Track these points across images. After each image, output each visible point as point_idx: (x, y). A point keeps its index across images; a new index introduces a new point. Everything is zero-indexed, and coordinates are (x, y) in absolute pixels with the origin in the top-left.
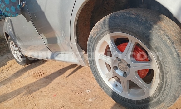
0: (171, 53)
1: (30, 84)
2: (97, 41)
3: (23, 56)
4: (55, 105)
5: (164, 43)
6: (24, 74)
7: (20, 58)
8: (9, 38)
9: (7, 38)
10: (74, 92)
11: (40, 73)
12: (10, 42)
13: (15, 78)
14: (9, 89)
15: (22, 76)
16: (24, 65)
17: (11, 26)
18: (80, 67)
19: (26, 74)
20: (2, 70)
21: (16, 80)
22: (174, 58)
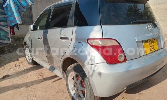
0: (89, 88)
1: (34, 81)
2: (70, 72)
3: (32, 59)
4: (45, 96)
5: (87, 83)
6: (31, 72)
7: (30, 60)
8: (26, 45)
9: (25, 45)
10: (57, 92)
11: (41, 75)
12: (26, 48)
13: (25, 74)
14: (21, 81)
15: (29, 73)
16: (31, 65)
17: (30, 43)
18: (61, 79)
19: (32, 73)
20: (16, 64)
21: (25, 75)
22: (89, 90)
